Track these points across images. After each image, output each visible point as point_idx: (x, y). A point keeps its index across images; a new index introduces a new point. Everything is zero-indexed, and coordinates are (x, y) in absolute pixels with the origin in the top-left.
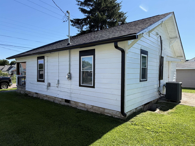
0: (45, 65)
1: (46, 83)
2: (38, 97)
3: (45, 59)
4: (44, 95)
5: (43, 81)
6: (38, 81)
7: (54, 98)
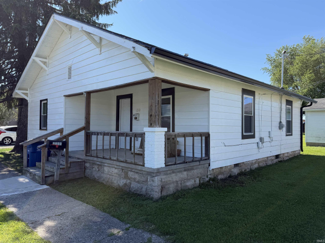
0: (256, 108)
1: (257, 139)
2: (243, 170)
3: (256, 97)
4: (254, 162)
5: (253, 137)
6: (244, 137)
7: (266, 159)
